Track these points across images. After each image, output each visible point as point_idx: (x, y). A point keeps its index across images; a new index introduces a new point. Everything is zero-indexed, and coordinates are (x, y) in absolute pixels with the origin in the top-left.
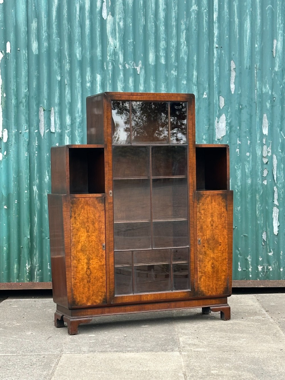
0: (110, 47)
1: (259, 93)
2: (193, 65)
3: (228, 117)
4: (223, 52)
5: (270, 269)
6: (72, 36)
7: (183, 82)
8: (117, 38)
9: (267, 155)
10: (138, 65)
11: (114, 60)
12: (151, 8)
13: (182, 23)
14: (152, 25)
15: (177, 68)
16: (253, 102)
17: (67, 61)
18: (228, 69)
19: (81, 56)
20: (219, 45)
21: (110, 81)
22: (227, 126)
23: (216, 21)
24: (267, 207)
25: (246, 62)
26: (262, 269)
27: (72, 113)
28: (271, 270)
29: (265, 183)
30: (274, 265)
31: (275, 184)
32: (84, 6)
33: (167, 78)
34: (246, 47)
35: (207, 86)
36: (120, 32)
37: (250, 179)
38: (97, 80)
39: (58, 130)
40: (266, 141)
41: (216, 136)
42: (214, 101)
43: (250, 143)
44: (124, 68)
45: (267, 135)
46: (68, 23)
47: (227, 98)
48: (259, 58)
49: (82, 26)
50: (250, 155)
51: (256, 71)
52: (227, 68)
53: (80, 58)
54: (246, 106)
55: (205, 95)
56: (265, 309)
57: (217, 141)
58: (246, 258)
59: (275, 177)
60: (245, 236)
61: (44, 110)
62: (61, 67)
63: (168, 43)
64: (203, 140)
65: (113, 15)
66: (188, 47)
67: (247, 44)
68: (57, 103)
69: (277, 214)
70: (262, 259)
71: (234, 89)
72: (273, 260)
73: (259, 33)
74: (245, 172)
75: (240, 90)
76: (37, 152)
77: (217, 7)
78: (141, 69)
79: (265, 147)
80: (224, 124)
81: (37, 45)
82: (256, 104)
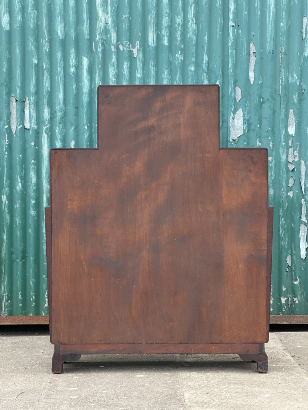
0: (100, 23)
1: (285, 84)
2: (203, 47)
3: (245, 113)
4: (240, 31)
5: (295, 301)
6: (53, 8)
7: (190, 68)
8: (109, 12)
9: (294, 160)
10: (135, 47)
11: (105, 40)
15: (184, 51)
16: (277, 94)
17: (46, 40)
18: (246, 54)
19: (63, 33)
20: (235, 23)
21: (100, 66)
22: (244, 124)
24: (293, 225)
25: (269, 45)
26: (286, 301)
27: (51, 105)
28: (297, 302)
29: (291, 194)
30: (301, 296)
31: (303, 197)
33: (170, 64)
34: (269, 26)
35: (221, 73)
36: (113, 5)
37: (272, 189)
38: (83, 64)
39: (34, 126)
40: (292, 143)
41: (231, 136)
42: (229, 92)
43: (273, 145)
44: (117, 49)
45: (293, 135)
47: (244, 89)
48: (285, 40)
50: (272, 160)
51: (281, 56)
52: (246, 51)
53: (62, 37)
54: (268, 99)
56: (290, 353)
57: (232, 142)
59: (303, 187)
61: (16, 101)
62: (38, 48)
63: (172, 20)
66: (197, 25)
67: (271, 22)
68: (33, 93)
69: (304, 233)
70: (285, 289)
71: (254, 78)
72: (299, 290)
73: (285, 9)
75: (261, 80)
76: (7, 153)
78: (138, 51)
79: (291, 150)
80: (241, 121)
81: (9, 19)
82: (281, 97)
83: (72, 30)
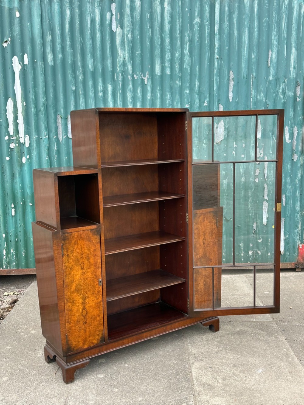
0: (120, 58)
1: (254, 101)
2: (195, 75)
3: (226, 123)
4: (223, 62)
5: (259, 253)
6: (84, 48)
7: (186, 91)
8: (126, 49)
9: (260, 157)
10: (146, 76)
11: (123, 71)
12: (157, 21)
13: (186, 35)
14: (158, 37)
15: (181, 78)
17: (81, 72)
18: (227, 79)
19: (93, 67)
20: (219, 56)
21: (120, 91)
22: (225, 132)
23: (217, 33)
24: (258, 202)
25: (244, 72)
26: (252, 253)
28: (260, 254)
29: (257, 180)
30: (263, 250)
31: (266, 182)
32: (95, 19)
33: (171, 88)
34: (244, 58)
35: (208, 94)
36: (129, 44)
37: (243, 177)
38: (108, 90)
40: (259, 144)
41: (215, 140)
42: (214, 109)
43: (245, 146)
44: (132, 78)
45: (260, 139)
46: (80, 36)
47: (225, 106)
48: (255, 68)
49: (93, 38)
50: (244, 157)
51: (252, 80)
52: (227, 77)
53: (92, 69)
55: (206, 103)
57: (216, 145)
58: (239, 244)
59: (266, 175)
60: (238, 226)
61: (61, 118)
62: (75, 78)
63: (172, 55)
64: (204, 144)
65: (122, 27)
66: (191, 58)
67: (245, 55)
69: (266, 207)
70: (252, 245)
71: (232, 97)
72: (262, 246)
73: (256, 44)
74: (240, 172)
75: (237, 98)
76: (56, 156)
77: (218, 20)
78: (148, 79)
79: (258, 149)
80: (222, 129)
81: (53, 57)
83: (100, 64)
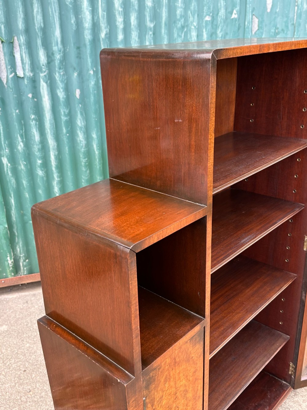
1: (301, 12)
16: (291, 23)
27: (47, 45)
39: (29, 74)
42: (246, 23)
47: (262, 18)
54: (283, 30)
55: (235, 14)
61: (2, 42)
68: (23, 30)
71: (271, 5)
75: (279, 7)
82: (295, 27)
